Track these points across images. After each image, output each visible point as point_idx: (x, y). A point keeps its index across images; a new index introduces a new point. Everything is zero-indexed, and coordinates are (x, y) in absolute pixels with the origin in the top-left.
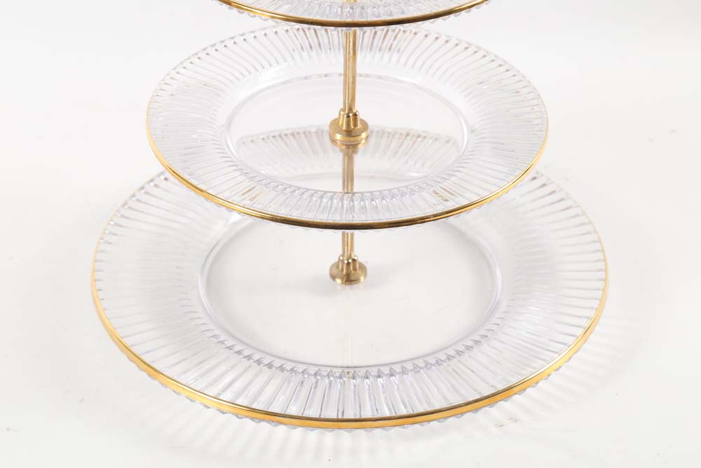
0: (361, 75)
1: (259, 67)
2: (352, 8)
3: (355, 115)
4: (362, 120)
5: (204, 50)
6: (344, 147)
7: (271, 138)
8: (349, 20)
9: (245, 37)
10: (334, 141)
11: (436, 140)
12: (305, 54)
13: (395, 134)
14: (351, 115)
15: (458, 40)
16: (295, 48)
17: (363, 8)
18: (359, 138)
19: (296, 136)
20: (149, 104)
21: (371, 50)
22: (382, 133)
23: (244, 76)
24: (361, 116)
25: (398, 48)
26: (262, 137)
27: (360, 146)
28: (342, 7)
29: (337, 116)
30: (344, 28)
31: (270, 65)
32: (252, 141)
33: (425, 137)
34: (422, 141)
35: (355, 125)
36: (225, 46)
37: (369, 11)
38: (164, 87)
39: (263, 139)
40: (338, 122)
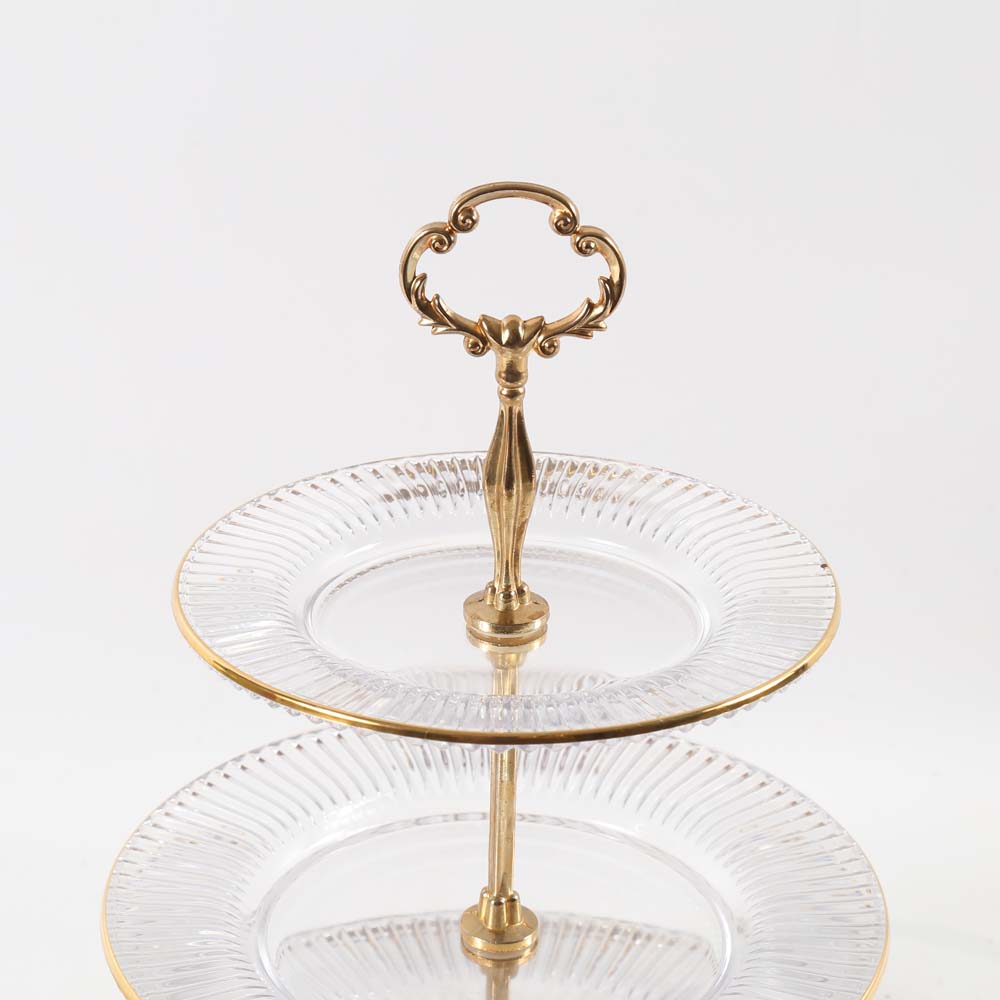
0: (523, 818)
1: (325, 802)
2: (507, 706)
3: (512, 900)
4: (525, 910)
5: (221, 768)
6: (489, 964)
7: (346, 937)
8: (502, 731)
9: (299, 742)
10: (468, 951)
11: (671, 943)
12: (415, 775)
13: (590, 929)
14: (504, 900)
15: (712, 751)
16: (396, 764)
17: (528, 706)
18: (518, 947)
19: (396, 932)
20: (109, 880)
21: (543, 768)
22: (566, 926)
23: (295, 819)
24: (524, 901)
25: (594, 767)
26: (327, 935)
27: (521, 961)
28: (487, 705)
29: (477, 901)
30: (493, 746)
31: (348, 798)
32: (308, 944)
33: (649, 938)
34: (643, 946)
35: (512, 920)
36: (261, 760)
37: (540, 712)
38: (141, 843)
39: (330, 939)
40: (479, 915)
